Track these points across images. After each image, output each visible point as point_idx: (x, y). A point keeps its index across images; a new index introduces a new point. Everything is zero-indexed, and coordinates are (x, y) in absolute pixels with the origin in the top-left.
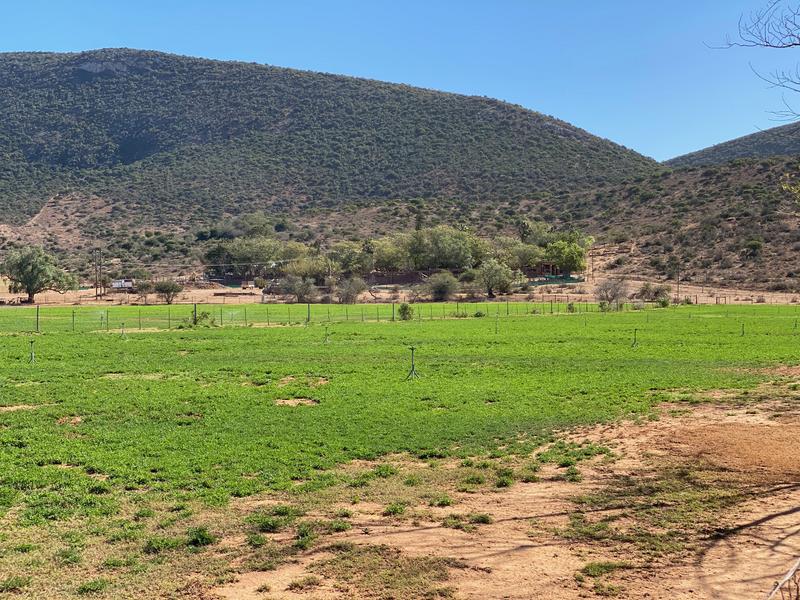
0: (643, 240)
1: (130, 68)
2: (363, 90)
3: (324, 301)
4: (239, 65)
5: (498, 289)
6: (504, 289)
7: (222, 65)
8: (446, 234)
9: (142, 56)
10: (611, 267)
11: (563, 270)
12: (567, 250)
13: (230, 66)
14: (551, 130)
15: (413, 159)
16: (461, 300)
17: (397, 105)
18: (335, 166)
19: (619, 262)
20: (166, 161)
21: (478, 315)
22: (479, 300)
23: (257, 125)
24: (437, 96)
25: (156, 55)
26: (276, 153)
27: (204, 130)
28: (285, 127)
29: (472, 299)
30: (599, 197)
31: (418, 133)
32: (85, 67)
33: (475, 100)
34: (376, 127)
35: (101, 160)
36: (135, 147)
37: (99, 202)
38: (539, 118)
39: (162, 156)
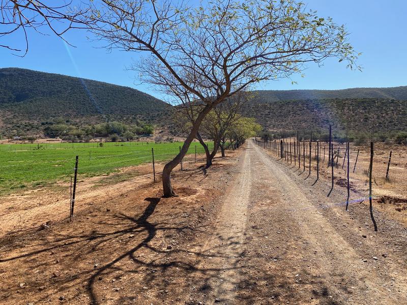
0: (168, 126)
1: (19, 74)
2: (92, 83)
3: (80, 142)
4: (54, 74)
5: (130, 139)
6: (132, 139)
7: (49, 74)
8: (116, 124)
9: (22, 70)
10: (160, 133)
11: (148, 133)
12: (149, 128)
13: (52, 74)
14: (146, 96)
15: (107, 103)
16: (120, 141)
17: (102, 88)
18: (84, 104)
19: (162, 131)
20: (31, 102)
21: (122, 145)
22: (125, 141)
23: (60, 92)
24: (114, 86)
25: (27, 70)
26: (66, 100)
27: (43, 93)
28: (69, 93)
29: (123, 141)
30: (158, 115)
31: (109, 96)
32: (3, 73)
33: (125, 88)
34: (96, 94)
35: (10, 101)
36: (20, 98)
37: (9, 113)
38: (142, 93)
39: (30, 100)
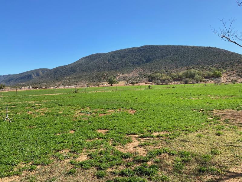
0: (237, 70)
1: (148, 48)
2: (186, 48)
4: (165, 46)
7: (162, 46)
9: (149, 46)
10: (228, 76)
13: (163, 46)
14: (223, 51)
15: (195, 59)
17: (192, 50)
18: (181, 61)
19: (230, 75)
20: (153, 62)
23: (168, 55)
24: (200, 47)
25: (152, 45)
26: (170, 60)
27: (159, 57)
28: (172, 55)
30: (231, 63)
31: (196, 54)
32: (141, 49)
33: (207, 47)
34: (188, 54)
35: (143, 63)
36: (148, 61)
37: (142, 69)
38: (220, 49)
39: (152, 61)
